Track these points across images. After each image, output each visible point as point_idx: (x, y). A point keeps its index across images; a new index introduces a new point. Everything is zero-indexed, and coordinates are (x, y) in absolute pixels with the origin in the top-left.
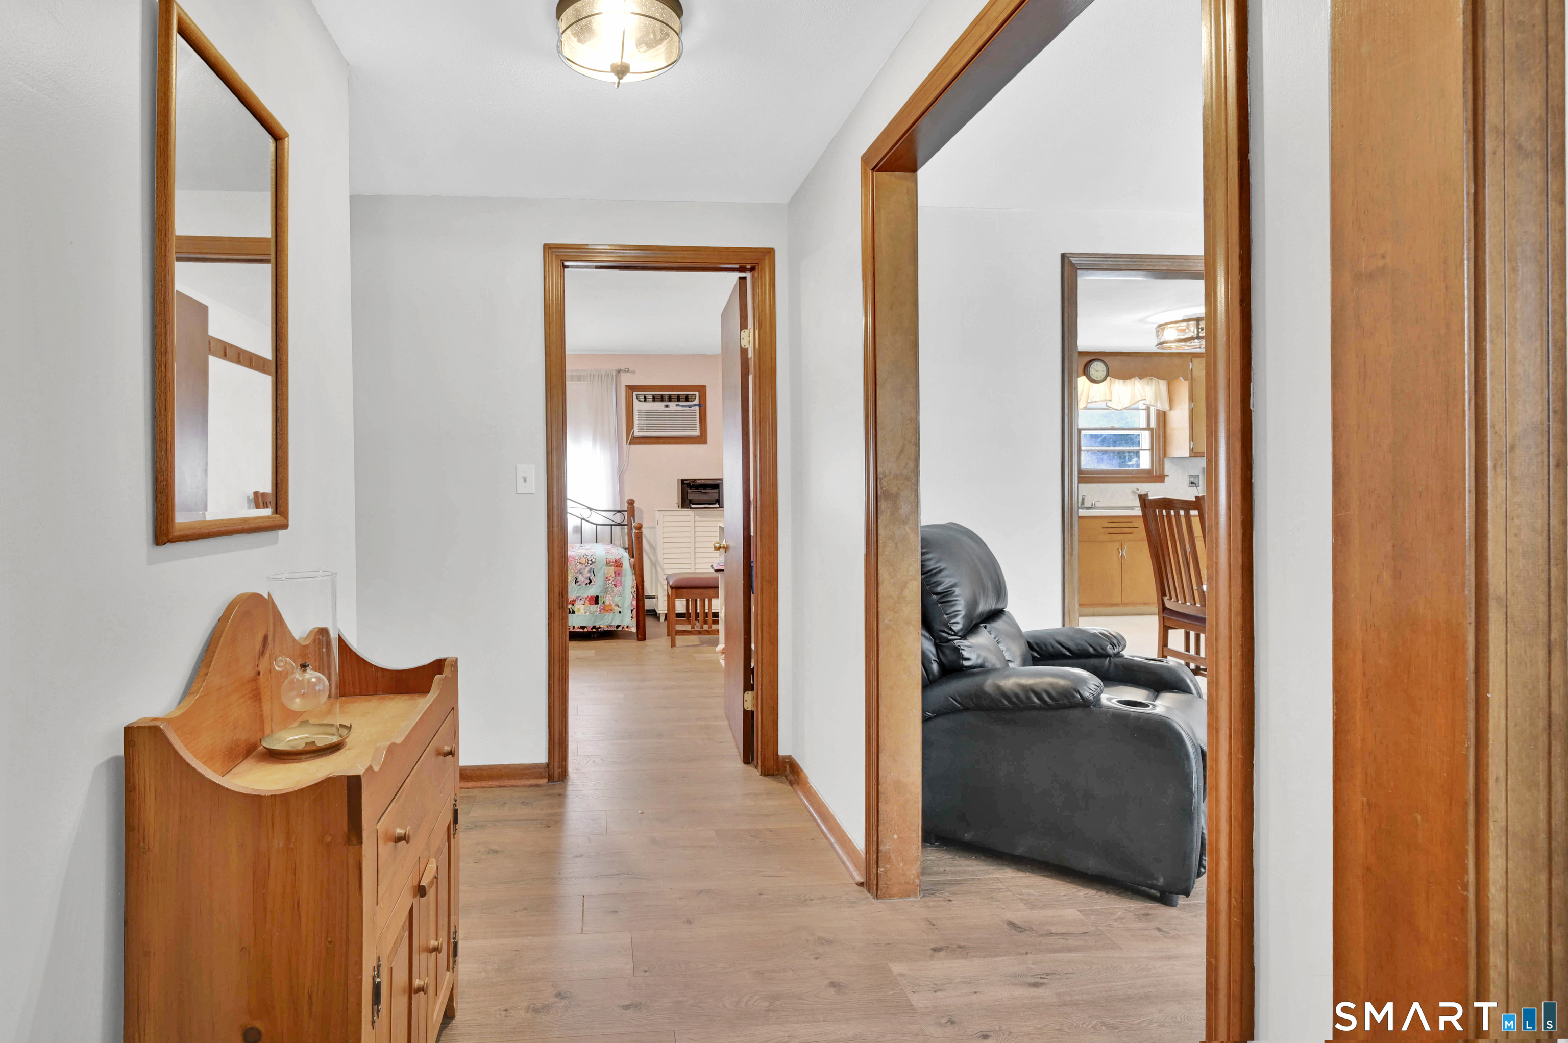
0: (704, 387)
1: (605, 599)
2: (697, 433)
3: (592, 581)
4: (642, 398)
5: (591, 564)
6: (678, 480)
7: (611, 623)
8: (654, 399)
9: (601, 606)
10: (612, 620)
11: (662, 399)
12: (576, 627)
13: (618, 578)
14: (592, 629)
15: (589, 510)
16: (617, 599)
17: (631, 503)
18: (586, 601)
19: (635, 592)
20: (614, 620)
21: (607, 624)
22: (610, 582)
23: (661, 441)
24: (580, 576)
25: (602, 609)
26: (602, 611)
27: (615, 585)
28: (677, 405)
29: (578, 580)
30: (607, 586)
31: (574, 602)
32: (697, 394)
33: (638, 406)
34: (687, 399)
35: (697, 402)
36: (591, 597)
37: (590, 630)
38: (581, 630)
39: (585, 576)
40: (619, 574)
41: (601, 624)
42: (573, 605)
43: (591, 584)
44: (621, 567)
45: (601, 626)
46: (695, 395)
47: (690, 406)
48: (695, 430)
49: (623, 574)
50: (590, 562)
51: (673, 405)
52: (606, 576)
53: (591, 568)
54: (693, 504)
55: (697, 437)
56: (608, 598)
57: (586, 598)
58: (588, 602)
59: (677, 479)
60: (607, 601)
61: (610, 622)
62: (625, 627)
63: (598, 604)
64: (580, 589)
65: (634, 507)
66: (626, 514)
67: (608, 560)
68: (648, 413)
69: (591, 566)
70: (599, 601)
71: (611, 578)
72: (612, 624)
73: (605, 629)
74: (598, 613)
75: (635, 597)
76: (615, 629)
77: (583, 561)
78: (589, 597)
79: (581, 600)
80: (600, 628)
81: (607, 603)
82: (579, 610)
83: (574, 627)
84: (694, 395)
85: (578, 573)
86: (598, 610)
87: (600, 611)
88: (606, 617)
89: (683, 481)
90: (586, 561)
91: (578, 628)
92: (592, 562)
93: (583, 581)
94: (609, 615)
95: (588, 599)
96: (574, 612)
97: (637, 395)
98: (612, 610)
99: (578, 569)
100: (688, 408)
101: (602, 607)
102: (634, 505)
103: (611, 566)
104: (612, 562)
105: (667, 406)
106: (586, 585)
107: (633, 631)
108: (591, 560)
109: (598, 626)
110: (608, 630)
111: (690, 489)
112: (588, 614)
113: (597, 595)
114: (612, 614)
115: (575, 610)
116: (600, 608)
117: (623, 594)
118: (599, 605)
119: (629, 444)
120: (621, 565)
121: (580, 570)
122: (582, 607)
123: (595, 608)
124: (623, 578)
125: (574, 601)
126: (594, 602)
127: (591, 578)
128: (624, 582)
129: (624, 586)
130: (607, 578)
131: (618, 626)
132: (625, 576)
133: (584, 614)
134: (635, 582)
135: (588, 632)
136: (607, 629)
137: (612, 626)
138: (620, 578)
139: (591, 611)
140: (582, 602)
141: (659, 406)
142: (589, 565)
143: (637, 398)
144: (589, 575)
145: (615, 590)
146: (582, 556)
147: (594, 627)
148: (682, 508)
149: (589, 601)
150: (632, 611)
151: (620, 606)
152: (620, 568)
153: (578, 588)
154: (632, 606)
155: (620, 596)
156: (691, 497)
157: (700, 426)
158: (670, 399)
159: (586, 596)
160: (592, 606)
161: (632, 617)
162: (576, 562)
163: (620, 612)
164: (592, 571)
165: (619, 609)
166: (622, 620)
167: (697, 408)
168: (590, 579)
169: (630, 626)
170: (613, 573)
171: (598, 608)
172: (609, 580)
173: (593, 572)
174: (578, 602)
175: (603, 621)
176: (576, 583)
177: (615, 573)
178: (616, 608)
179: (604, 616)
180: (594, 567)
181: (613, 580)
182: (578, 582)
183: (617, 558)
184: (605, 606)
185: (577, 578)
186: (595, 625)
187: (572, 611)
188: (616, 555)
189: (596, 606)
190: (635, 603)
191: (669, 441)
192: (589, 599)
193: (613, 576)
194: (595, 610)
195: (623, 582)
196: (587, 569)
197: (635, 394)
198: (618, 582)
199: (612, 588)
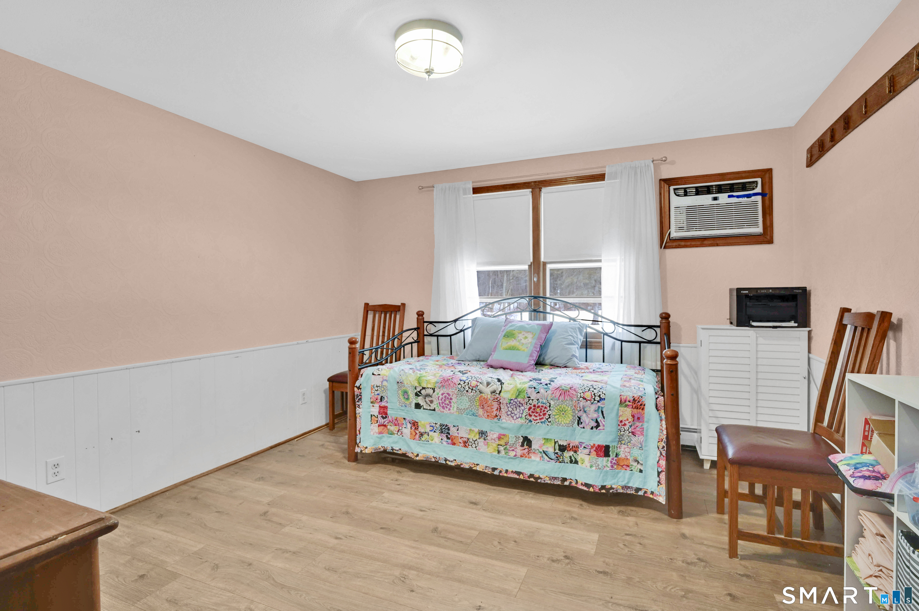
0: (769, 171)
1: (619, 450)
2: (759, 230)
3: (601, 424)
4: (681, 192)
5: (598, 402)
6: (731, 290)
7: (628, 483)
8: (698, 192)
9: (613, 459)
10: (630, 479)
11: (708, 190)
12: (580, 482)
13: (637, 424)
14: (600, 489)
15: (612, 325)
16: (636, 453)
17: (665, 317)
18: (592, 450)
19: (663, 447)
20: (632, 480)
21: (623, 484)
22: (626, 428)
23: (706, 242)
24: (584, 415)
25: (614, 463)
26: (615, 467)
27: (633, 433)
28: (729, 196)
29: (582, 421)
30: (622, 433)
31: (576, 449)
32: (759, 180)
33: (676, 201)
34: (744, 187)
35: (759, 190)
36: (599, 446)
37: (597, 491)
38: (585, 489)
39: (590, 416)
40: (638, 418)
41: (614, 484)
42: (575, 452)
43: (599, 428)
44: (643, 409)
45: (613, 486)
46: (756, 182)
47: (749, 196)
48: (756, 225)
49: (645, 419)
50: (597, 398)
51: (723, 198)
52: (621, 419)
53: (599, 407)
54: (754, 321)
55: (759, 235)
56: (623, 450)
57: (592, 447)
58: (595, 453)
59: (729, 288)
60: (621, 453)
61: (626, 482)
62: (649, 493)
63: (609, 456)
64: (583, 432)
65: (669, 322)
66: (658, 330)
67: (623, 398)
68: (690, 209)
69: (599, 404)
70: (610, 453)
71: (627, 422)
72: (630, 485)
73: (619, 491)
74: (608, 469)
75: (664, 453)
76: (633, 492)
77: (588, 395)
78: (596, 445)
79: (584, 447)
80: (612, 488)
81: (622, 455)
82: (583, 461)
83: (577, 482)
84: (753, 182)
85: (581, 412)
86: (609, 464)
87: (612, 466)
88: (620, 475)
89: (739, 290)
90: (592, 397)
91: (582, 484)
92: (601, 399)
93: (587, 422)
94: (624, 472)
95: (594, 449)
96: (576, 462)
97: (675, 189)
98: (628, 466)
99: (581, 407)
100: (746, 199)
101: (614, 461)
102: (670, 319)
103: (627, 406)
104: (629, 401)
105: (715, 199)
106: (592, 428)
107: (660, 501)
108: (599, 396)
109: (609, 487)
110: (623, 493)
111: (750, 302)
112: (594, 468)
113: (607, 444)
114: (628, 472)
115: (578, 459)
116: (611, 462)
117: (646, 446)
118: (610, 459)
119: (664, 248)
120: (642, 407)
121: (584, 408)
122: (587, 458)
123: (603, 461)
124: (645, 425)
125: (577, 447)
126: (602, 454)
127: (599, 420)
128: (647, 430)
129: (647, 436)
130: (621, 422)
131: (638, 490)
132: (648, 422)
133: (589, 467)
134: (665, 432)
135: (594, 493)
136: (622, 491)
137: (629, 487)
138: (641, 424)
139: (598, 465)
140: (587, 451)
141: (706, 200)
142: (596, 402)
143: (675, 193)
144: (595, 415)
145: (634, 439)
146: (587, 389)
147: (603, 487)
148: (737, 326)
149: (595, 451)
150: (659, 473)
151: (641, 462)
152: (641, 411)
153: (581, 432)
154: (659, 466)
155: (641, 448)
156: (752, 311)
157: (763, 221)
158: (720, 189)
159: (592, 445)
160: (601, 459)
161: (659, 482)
162: (579, 396)
163: (641, 471)
164: (600, 410)
165: (639, 467)
166: (645, 483)
167: (759, 198)
168: (597, 421)
169: (656, 492)
170: (631, 417)
171: (609, 462)
172: (625, 425)
173: (602, 412)
174: (581, 449)
175: (616, 480)
176: (578, 424)
177: (633, 416)
178: (635, 464)
179: (618, 473)
180: (603, 406)
181: (631, 426)
182: (581, 423)
183: (635, 396)
184: (619, 459)
185: (580, 418)
186: (604, 484)
187: (574, 460)
188: (635, 392)
189: (605, 459)
190: (663, 463)
191: (718, 242)
192: (596, 448)
193: (630, 420)
194: (604, 464)
195: (645, 429)
196: (593, 407)
197: (672, 188)
198: (638, 429)
199: (629, 436)
